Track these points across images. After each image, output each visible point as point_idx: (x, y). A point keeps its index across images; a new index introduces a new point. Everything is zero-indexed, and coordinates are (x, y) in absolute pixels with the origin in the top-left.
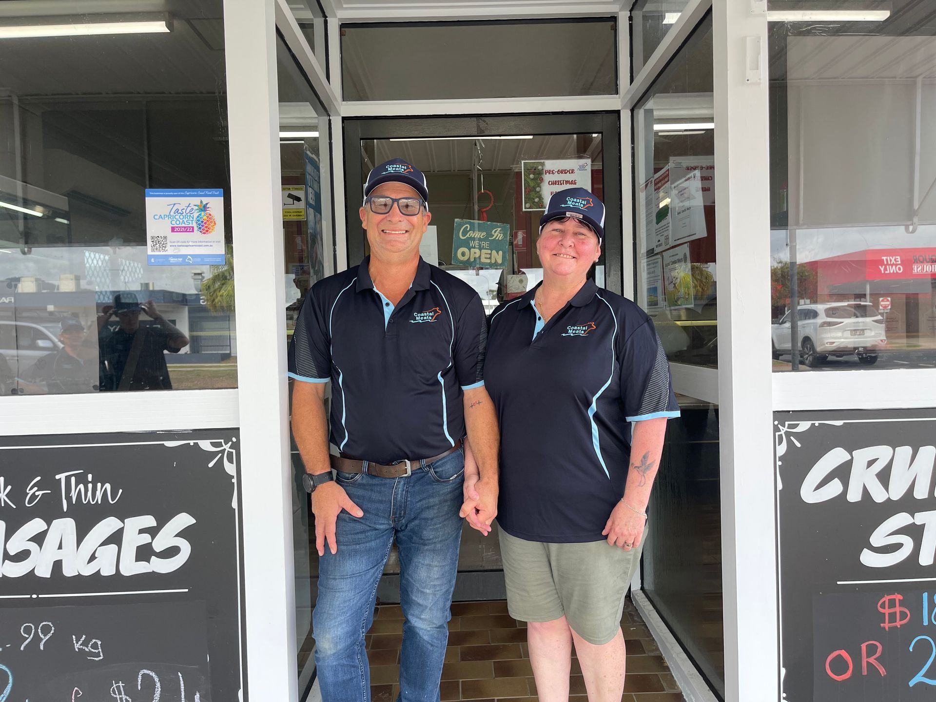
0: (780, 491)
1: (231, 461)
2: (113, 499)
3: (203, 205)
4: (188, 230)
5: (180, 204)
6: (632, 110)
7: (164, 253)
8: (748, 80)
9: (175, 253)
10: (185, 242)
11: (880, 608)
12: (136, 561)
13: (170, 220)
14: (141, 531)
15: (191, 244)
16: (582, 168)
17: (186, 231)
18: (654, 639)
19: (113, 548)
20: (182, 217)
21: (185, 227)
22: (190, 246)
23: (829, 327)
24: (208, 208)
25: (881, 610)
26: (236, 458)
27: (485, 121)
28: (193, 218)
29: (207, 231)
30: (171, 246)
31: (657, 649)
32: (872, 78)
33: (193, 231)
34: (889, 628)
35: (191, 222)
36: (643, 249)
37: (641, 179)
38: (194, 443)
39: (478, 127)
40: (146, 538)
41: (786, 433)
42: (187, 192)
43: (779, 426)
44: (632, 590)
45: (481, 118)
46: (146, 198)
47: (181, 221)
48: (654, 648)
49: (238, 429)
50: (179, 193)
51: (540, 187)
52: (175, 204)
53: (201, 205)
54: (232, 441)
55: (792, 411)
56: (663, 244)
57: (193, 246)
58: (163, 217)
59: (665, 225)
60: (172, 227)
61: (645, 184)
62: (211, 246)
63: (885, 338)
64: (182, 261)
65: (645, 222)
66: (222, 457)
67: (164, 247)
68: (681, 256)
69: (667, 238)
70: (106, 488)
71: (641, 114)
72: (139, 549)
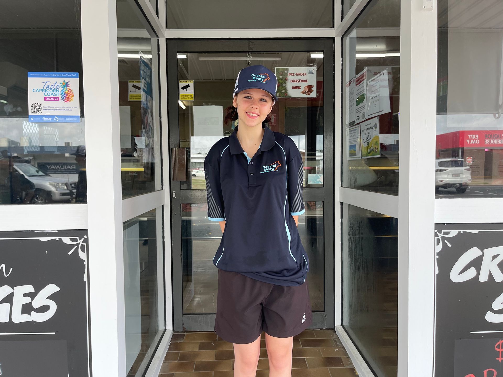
0: (437, 274)
1: (83, 250)
2: (7, 273)
3: (65, 83)
4: (55, 99)
5: (50, 82)
6: (342, 38)
7: (40, 114)
8: (424, 7)
9: (47, 114)
10: (54, 107)
11: (496, 348)
12: (22, 314)
13: (44, 92)
14: (25, 295)
15: (57, 109)
16: (311, 72)
17: (54, 100)
18: (349, 357)
19: (7, 305)
20: (51, 91)
21: (53, 97)
22: (57, 110)
23: (440, 172)
24: (69, 85)
25: (497, 350)
26: (86, 248)
27: (253, 43)
28: (59, 92)
29: (68, 100)
30: (44, 110)
31: (351, 364)
32: (477, 28)
33: (59, 100)
34: (501, 361)
35: (57, 94)
36: (347, 122)
37: (347, 79)
38: (59, 239)
39: (249, 46)
40: (28, 300)
41: (442, 237)
42: (55, 74)
43: (438, 233)
44: (335, 325)
45: (251, 40)
46: (28, 78)
47: (51, 93)
48: (349, 363)
49: (87, 230)
50: (50, 75)
51: (286, 84)
52: (47, 82)
53: (64, 83)
54: (84, 238)
55: (446, 224)
56: (361, 118)
57: (59, 110)
58: (39, 91)
59: (363, 106)
60: (45, 97)
61: (349, 83)
62: (70, 110)
63: (471, 179)
64: (51, 120)
65: (348, 106)
66: (77, 248)
67: (39, 110)
68: (373, 125)
69: (363, 114)
70: (2, 267)
71: (347, 39)
72: (23, 306)
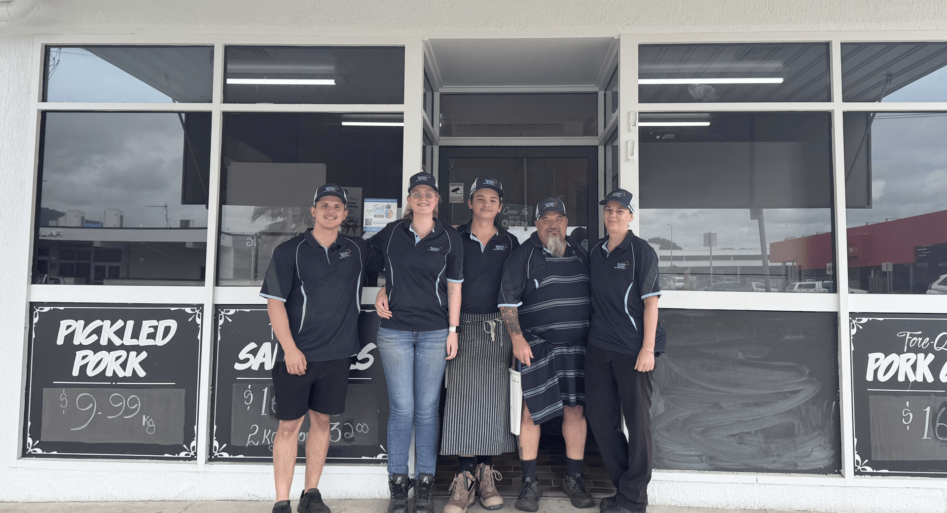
3: (387, 206)
5: (378, 205)
6: (605, 146)
8: (629, 160)
20: (379, 211)
28: (384, 211)
29: (389, 217)
42: (382, 200)
46: (365, 203)
50: (379, 201)
58: (371, 211)
60: (374, 215)
67: (370, 224)
71: (609, 148)
